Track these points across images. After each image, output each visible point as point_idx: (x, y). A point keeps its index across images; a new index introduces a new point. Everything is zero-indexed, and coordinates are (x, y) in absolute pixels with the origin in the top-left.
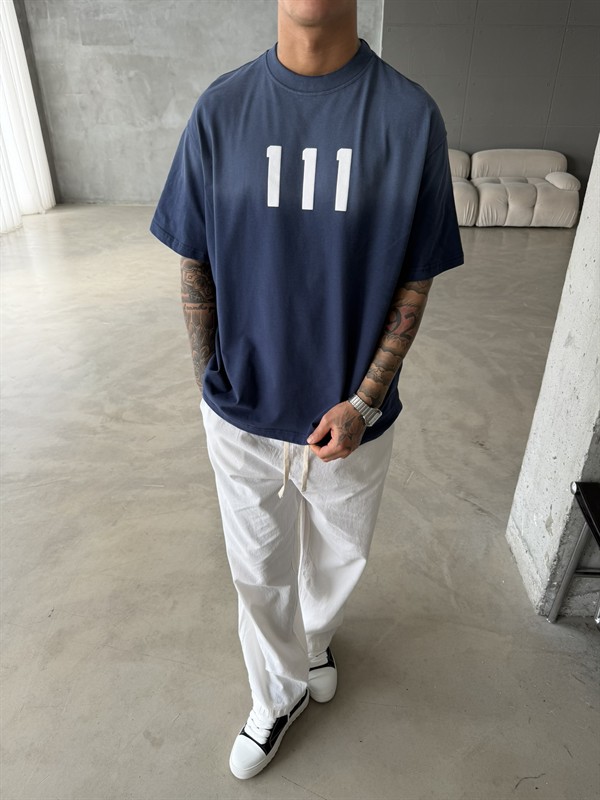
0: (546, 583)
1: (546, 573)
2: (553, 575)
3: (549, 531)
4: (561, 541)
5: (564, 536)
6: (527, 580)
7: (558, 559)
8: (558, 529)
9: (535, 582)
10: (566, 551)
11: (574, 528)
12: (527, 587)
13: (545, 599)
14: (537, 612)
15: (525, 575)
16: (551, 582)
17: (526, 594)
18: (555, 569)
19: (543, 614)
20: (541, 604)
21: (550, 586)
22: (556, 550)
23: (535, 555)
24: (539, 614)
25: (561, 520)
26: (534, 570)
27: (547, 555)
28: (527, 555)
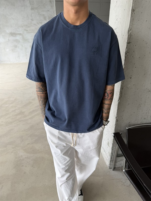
0: (110, 160)
1: (109, 158)
2: (111, 158)
3: (109, 146)
4: (112, 149)
5: (113, 147)
6: (105, 159)
7: (112, 153)
8: (111, 145)
9: (107, 160)
10: (114, 151)
11: (115, 145)
12: (105, 161)
13: (110, 164)
14: (108, 168)
15: (104, 158)
16: (111, 160)
17: (105, 163)
18: (112, 156)
19: (110, 168)
20: (109, 166)
21: (111, 161)
22: (111, 151)
23: (106, 152)
24: (109, 168)
25: (111, 143)
26: (106, 156)
27: (109, 153)
28: (104, 152)
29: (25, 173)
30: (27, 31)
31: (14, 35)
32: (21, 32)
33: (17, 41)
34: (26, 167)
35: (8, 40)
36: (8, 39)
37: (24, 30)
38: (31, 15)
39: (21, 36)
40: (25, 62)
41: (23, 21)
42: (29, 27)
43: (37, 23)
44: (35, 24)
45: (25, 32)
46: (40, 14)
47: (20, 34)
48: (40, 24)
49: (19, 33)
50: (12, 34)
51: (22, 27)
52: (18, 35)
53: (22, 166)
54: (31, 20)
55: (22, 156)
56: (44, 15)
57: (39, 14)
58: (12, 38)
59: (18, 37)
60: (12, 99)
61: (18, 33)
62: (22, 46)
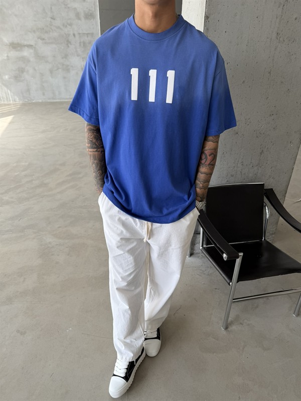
29: (57, 263)
30: (44, 39)
31: (19, 48)
32: (32, 43)
33: (23, 59)
34: (58, 255)
35: (6, 58)
36: (7, 56)
37: (38, 38)
38: (51, 8)
39: (31, 51)
40: (40, 101)
41: (35, 21)
42: (46, 32)
43: (63, 25)
44: (58, 27)
45: (40, 41)
46: (69, 8)
47: (30, 46)
48: (68, 26)
49: (28, 44)
50: (15, 46)
51: (34, 31)
52: (26, 47)
53: (52, 255)
54: (52, 18)
55: (50, 243)
56: (75, 9)
57: (65, 8)
58: (13, 54)
59: (26, 53)
60: (24, 164)
61: (26, 43)
62: (35, 70)
